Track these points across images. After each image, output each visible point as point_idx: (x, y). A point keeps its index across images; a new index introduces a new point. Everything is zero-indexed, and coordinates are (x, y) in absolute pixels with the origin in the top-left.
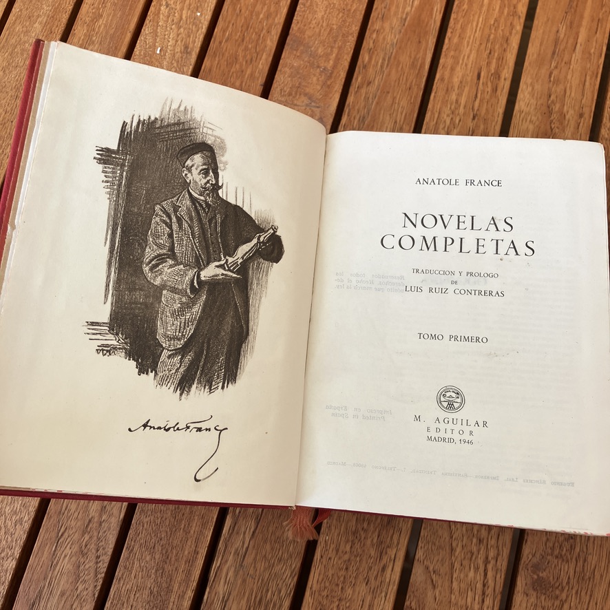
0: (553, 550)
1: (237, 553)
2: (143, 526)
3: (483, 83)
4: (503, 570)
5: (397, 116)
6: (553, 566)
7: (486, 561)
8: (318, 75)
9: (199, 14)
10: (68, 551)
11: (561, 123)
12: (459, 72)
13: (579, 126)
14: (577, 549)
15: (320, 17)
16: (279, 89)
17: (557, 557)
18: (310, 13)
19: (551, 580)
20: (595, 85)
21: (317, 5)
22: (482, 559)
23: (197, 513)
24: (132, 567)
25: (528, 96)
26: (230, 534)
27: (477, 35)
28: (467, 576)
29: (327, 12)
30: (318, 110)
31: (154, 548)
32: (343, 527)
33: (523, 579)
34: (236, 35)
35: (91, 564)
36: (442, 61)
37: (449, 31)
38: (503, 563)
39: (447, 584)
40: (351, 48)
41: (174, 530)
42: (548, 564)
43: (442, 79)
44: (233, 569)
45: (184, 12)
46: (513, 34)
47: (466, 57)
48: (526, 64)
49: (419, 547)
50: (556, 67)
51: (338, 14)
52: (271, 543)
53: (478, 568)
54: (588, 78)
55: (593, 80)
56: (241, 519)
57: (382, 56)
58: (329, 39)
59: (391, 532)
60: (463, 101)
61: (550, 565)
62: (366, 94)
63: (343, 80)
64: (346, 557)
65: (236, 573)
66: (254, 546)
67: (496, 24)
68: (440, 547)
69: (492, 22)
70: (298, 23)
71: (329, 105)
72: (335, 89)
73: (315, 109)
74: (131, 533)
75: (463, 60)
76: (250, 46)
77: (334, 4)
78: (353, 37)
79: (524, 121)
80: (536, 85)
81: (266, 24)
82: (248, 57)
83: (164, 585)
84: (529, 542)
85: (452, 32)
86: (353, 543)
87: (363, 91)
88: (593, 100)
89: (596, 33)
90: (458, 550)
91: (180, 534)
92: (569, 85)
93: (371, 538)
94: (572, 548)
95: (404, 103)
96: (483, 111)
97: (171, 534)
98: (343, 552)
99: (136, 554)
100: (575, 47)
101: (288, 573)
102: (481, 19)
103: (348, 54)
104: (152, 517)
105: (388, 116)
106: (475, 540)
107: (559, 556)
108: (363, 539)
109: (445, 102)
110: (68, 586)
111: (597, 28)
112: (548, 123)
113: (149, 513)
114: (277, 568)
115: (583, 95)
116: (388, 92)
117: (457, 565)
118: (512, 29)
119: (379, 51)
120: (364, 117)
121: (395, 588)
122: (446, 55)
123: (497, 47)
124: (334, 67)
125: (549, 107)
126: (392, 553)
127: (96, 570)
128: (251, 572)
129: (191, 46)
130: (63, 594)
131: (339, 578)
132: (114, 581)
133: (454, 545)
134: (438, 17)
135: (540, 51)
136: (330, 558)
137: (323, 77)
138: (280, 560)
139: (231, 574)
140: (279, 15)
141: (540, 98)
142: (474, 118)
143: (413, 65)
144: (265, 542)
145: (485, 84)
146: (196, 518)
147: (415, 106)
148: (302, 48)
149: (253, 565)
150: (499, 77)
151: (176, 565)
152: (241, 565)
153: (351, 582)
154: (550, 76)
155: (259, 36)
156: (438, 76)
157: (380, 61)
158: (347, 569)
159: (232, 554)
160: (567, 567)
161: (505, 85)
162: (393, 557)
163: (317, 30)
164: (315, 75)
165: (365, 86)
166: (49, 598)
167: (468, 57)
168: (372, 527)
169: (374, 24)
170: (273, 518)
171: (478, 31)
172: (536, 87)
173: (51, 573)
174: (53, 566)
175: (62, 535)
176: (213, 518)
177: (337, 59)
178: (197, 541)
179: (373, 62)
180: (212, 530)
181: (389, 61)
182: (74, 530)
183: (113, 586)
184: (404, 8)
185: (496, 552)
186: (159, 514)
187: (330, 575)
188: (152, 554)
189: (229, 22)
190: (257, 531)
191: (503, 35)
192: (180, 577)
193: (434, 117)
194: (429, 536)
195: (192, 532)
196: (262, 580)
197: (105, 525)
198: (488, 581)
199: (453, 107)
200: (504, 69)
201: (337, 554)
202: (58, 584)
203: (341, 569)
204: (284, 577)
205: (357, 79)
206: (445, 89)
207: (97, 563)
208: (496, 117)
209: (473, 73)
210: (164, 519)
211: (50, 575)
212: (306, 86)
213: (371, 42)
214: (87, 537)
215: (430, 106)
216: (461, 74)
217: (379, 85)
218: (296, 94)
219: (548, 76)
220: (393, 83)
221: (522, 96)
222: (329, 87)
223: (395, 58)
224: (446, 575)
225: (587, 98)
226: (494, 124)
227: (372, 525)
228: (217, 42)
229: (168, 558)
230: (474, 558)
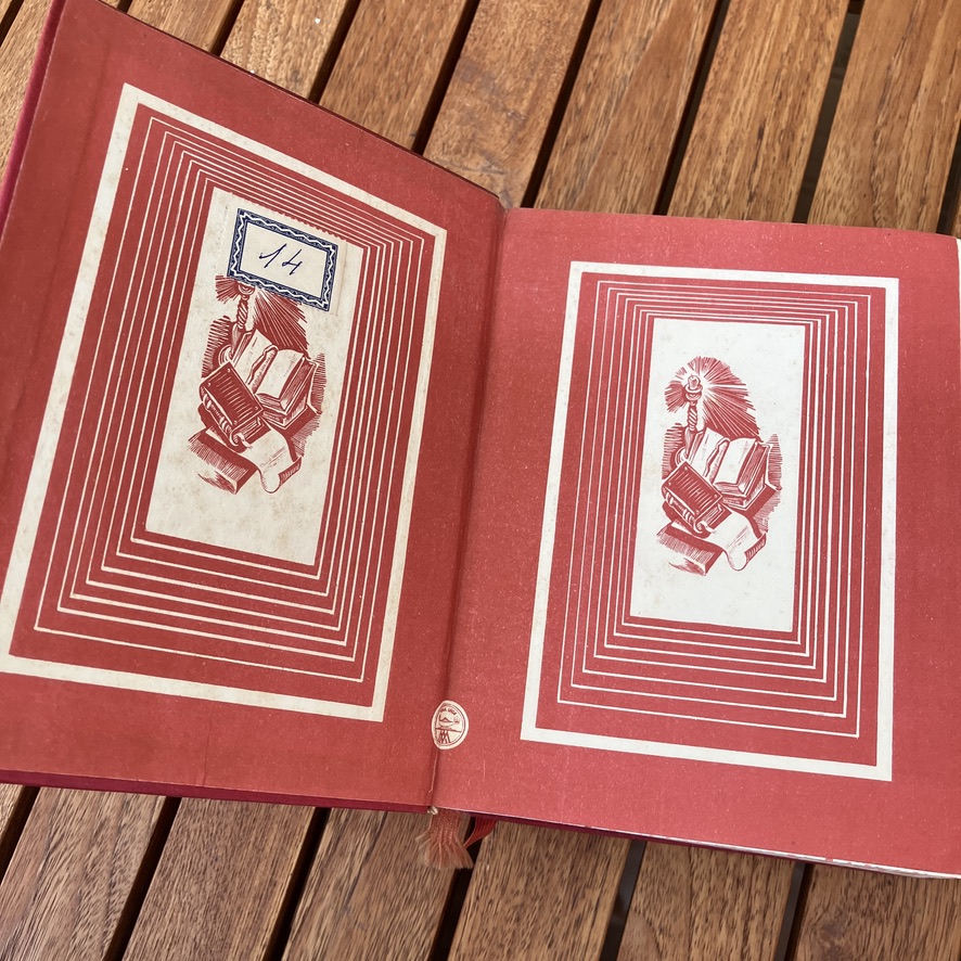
0: (859, 902)
1: (339, 886)
2: (189, 836)
3: (767, 144)
4: (774, 933)
5: (627, 190)
6: (857, 929)
7: (748, 917)
8: (503, 122)
9: (318, 21)
10: (63, 874)
11: (890, 212)
12: (729, 126)
13: (919, 217)
14: (898, 903)
15: (511, 32)
16: (440, 143)
17: (864, 914)
18: (494, 25)
19: (854, 954)
20: (947, 153)
21: (507, 12)
22: (740, 913)
23: (278, 818)
24: (167, 904)
25: (838, 167)
26: (330, 856)
27: (759, 68)
28: (715, 939)
29: (523, 25)
30: (502, 178)
31: (204, 873)
32: (514, 849)
33: (808, 948)
34: (375, 55)
35: (101, 896)
36: (702, 107)
37: (716, 60)
38: (775, 920)
39: (681, 950)
40: (558, 83)
41: (238, 844)
42: (849, 924)
43: (702, 136)
44: (331, 913)
45: (295, 17)
46: (818, 70)
47: (741, 103)
48: (838, 115)
49: (639, 888)
50: (885, 124)
51: (540, 28)
52: (395, 873)
53: (733, 927)
54: (936, 142)
55: (944, 145)
56: (349, 831)
57: (607, 96)
58: (523, 68)
59: (593, 862)
60: (734, 172)
61: (852, 925)
62: (579, 154)
63: (544, 132)
64: (518, 900)
65: (336, 920)
66: (368, 877)
67: (791, 54)
68: (673, 891)
69: (785, 50)
70: (475, 39)
71: (520, 171)
72: (530, 145)
73: (496, 176)
74: (168, 846)
75: (736, 107)
76: (397, 74)
77: (534, 13)
78: (562, 64)
79: (832, 205)
80: (852, 149)
81: (425, 41)
82: (394, 91)
83: (218, 935)
84: (818, 887)
85: (720, 63)
86: (530, 878)
87: (575, 150)
88: (942, 177)
89: (951, 72)
90: (702, 895)
91: (249, 851)
92: (905, 152)
93: (560, 871)
94: (890, 900)
95: (640, 171)
96: (766, 189)
97: (233, 851)
98: (512, 892)
99: (174, 883)
100: (917, 93)
101: (422, 922)
102: (767, 45)
103: (553, 91)
104: (205, 822)
105: (613, 192)
106: (729, 881)
107: (868, 913)
108: (546, 871)
109: (705, 172)
110: (60, 932)
111: (953, 66)
112: (870, 211)
113: (200, 815)
114: (404, 915)
115: (927, 169)
116: (615, 154)
117: (699, 921)
118: (817, 62)
119: (602, 87)
120: (574, 192)
121: (597, 954)
122: (709, 98)
123: (791, 88)
124: (530, 111)
125: (871, 186)
126: (593, 895)
127: (108, 907)
128: (362, 918)
129: (303, 69)
130: (51, 944)
131: (504, 935)
132: (137, 925)
133: (696, 887)
134: (699, 39)
135: (860, 96)
136: (491, 902)
137: (511, 127)
138: (409, 901)
139: (327, 920)
140: (445, 27)
141: (858, 171)
142: (751, 199)
143: (656, 112)
144: (387, 870)
145: (770, 146)
146: (276, 826)
147: (656, 176)
148: (480, 79)
149: (364, 908)
150: (793, 135)
151: (238, 903)
152: (345, 908)
153: (524, 942)
154: (875, 138)
155: (413, 58)
156: (696, 130)
157: (604, 103)
158: (518, 920)
159: (331, 888)
160: (879, 931)
161: (802, 149)
162: (594, 903)
163: (506, 53)
164: (498, 123)
165: (578, 142)
166: (28, 950)
167: (745, 103)
168: (562, 851)
169: (596, 46)
170: (401, 831)
171: (761, 63)
172: (852, 154)
173: (34, 908)
174: (37, 897)
175: (55, 847)
176: (302, 828)
177: (536, 98)
178: (275, 864)
179: (592, 104)
180: (300, 847)
181: (617, 104)
182: (75, 839)
183: (134, 933)
184: (645, 23)
185: (764, 900)
186: (215, 817)
187: (490, 930)
188: (200, 883)
189: (366, 35)
190: (374, 852)
191: (801, 70)
192: (243, 923)
193: (687, 195)
194: (655, 872)
195: (267, 849)
196: (379, 934)
197: (126, 833)
198: (749, 950)
199: (717, 180)
200: (801, 122)
201: (503, 894)
202: (45, 927)
203: (507, 920)
204: (415, 931)
205: (566, 130)
206: (706, 151)
207: (110, 895)
208: (787, 200)
209: (752, 129)
210: (223, 826)
211: (32, 912)
212: (484, 140)
213: (591, 73)
214: (95, 851)
215: (681, 177)
216: (732, 129)
217: (601, 141)
218: (467, 151)
219: (871, 138)
220: (622, 140)
221: (829, 167)
222: (520, 141)
223: (628, 99)
224: (680, 935)
225: (933, 174)
226: (782, 210)
227: (562, 848)
228: (345, 65)
229: (226, 890)
230: (727, 910)
